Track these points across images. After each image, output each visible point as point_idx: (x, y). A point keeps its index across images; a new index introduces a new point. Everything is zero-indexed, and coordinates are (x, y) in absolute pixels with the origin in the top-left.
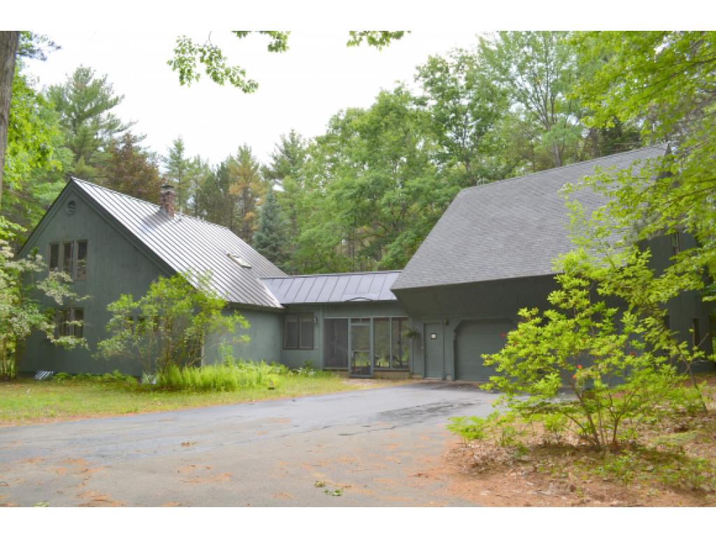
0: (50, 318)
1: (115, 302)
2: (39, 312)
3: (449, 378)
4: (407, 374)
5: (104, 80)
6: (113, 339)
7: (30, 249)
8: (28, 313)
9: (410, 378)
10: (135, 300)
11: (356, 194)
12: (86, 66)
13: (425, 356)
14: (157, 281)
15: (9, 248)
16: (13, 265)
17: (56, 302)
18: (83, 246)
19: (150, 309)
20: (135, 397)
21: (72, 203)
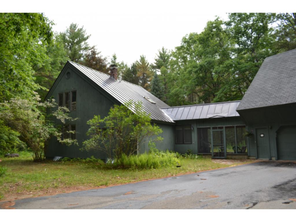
0: (59, 130)
1: (91, 119)
2: (54, 127)
3: (274, 159)
4: (246, 157)
5: (82, 29)
6: (91, 140)
7: (50, 97)
8: (48, 127)
9: (248, 159)
10: (102, 118)
11: (198, 70)
12: (74, 23)
13: (257, 147)
14: (113, 107)
15: (39, 96)
16: (41, 104)
17: (62, 122)
18: (74, 93)
19: (109, 123)
20: (104, 172)
21: (68, 73)
